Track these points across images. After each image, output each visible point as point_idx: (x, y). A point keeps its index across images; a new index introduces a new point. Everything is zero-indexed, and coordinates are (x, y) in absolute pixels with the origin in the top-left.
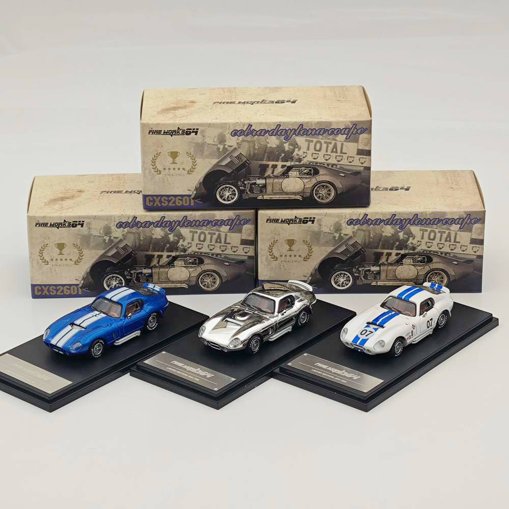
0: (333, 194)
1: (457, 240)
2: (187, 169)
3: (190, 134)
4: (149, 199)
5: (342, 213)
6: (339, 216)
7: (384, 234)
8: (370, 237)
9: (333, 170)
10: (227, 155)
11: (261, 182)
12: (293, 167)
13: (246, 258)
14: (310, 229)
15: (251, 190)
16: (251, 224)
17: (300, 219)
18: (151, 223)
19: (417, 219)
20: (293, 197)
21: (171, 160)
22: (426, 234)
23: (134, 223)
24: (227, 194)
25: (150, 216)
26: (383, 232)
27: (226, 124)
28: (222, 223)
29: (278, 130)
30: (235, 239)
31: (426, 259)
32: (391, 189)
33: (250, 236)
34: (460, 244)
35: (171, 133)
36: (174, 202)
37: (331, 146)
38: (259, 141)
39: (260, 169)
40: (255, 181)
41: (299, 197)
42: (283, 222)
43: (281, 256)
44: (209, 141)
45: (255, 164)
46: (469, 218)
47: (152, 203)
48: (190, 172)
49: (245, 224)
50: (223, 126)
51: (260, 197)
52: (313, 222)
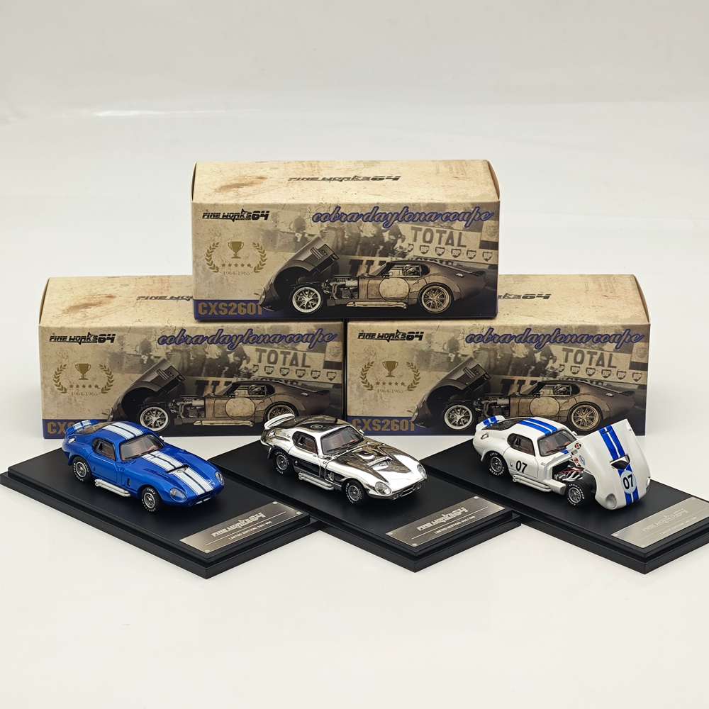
0: (447, 301)
1: (612, 364)
2: (254, 265)
3: (258, 218)
4: (203, 306)
5: (459, 327)
6: (455, 330)
7: (515, 355)
8: (496, 359)
9: (448, 268)
10: (307, 246)
11: (352, 283)
12: (394, 264)
13: (331, 386)
14: (417, 348)
15: (339, 295)
16: (339, 341)
17: (404, 334)
18: (205, 338)
19: (559, 336)
20: (394, 304)
21: (232, 253)
22: (571, 356)
23: (182, 338)
24: (307, 300)
25: (204, 328)
26: (514, 352)
27: (306, 205)
28: (299, 338)
29: (375, 214)
30: (316, 360)
31: (571, 388)
32: (525, 297)
33: (337, 356)
34: (617, 369)
35: (233, 217)
36: (236, 310)
37: (445, 236)
38: (350, 228)
39: (350, 266)
40: (344, 283)
41: (402, 305)
42: (380, 337)
43: (378, 383)
44: (283, 228)
45: (344, 260)
46: (628, 334)
47: (206, 311)
48: (257, 270)
49: (329, 340)
50: (303, 207)
51: (350, 304)
52: (421, 338)
